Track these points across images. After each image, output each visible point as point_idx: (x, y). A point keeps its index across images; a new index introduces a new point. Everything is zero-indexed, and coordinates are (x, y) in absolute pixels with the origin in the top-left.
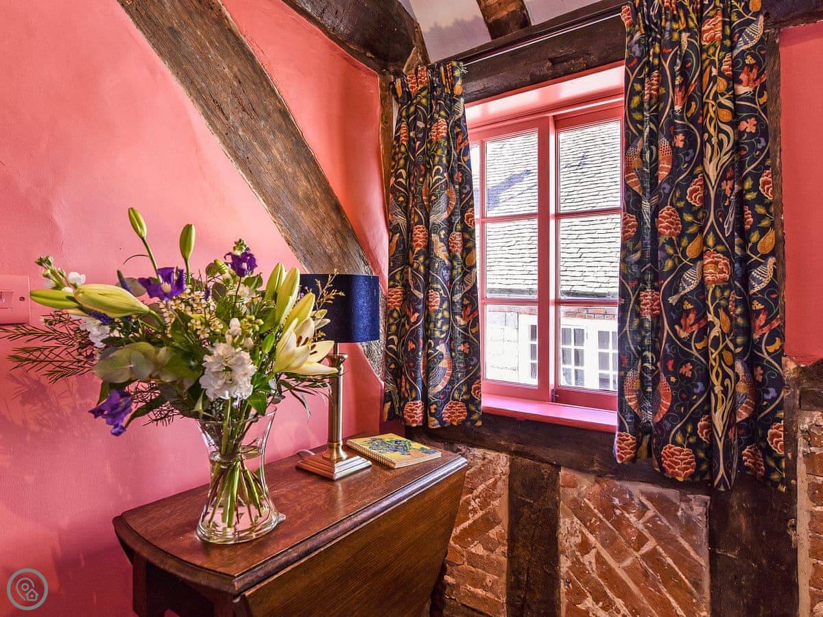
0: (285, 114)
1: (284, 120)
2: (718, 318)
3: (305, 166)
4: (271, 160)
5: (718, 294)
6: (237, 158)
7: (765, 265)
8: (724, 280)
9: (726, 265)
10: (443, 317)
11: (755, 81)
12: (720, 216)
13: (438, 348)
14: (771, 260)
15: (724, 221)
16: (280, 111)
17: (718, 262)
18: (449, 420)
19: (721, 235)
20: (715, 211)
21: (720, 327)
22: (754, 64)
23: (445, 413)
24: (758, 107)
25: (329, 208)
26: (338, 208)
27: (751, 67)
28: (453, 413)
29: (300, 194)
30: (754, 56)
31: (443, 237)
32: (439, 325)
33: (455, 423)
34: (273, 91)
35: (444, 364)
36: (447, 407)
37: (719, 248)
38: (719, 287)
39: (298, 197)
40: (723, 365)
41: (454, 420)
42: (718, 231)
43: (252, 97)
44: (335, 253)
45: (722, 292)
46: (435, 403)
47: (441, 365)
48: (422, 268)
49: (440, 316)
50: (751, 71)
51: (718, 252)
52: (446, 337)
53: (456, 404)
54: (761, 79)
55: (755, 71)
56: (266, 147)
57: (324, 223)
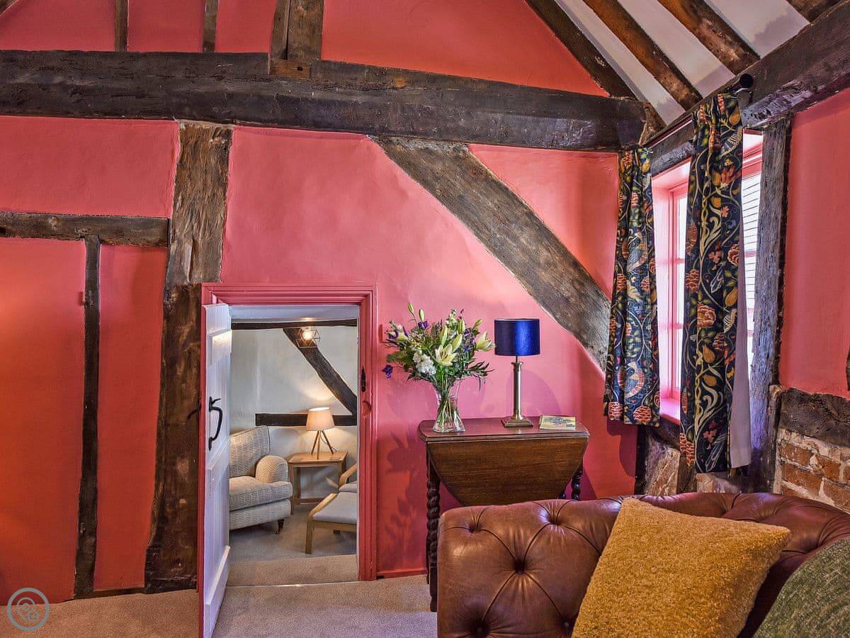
0: (530, 214)
1: (529, 218)
2: (702, 352)
3: (546, 242)
4: (520, 246)
5: (703, 335)
6: (494, 252)
7: (729, 314)
8: (709, 324)
9: (710, 313)
10: (634, 342)
11: (730, 178)
12: (707, 278)
13: (629, 365)
14: (734, 311)
15: (710, 282)
16: (526, 214)
17: (705, 311)
18: (640, 420)
19: (707, 292)
20: (702, 275)
21: (703, 358)
22: (731, 165)
23: (636, 414)
24: (731, 197)
25: (566, 265)
26: (576, 264)
27: (729, 168)
28: (644, 415)
29: (541, 261)
30: (731, 159)
31: (633, 282)
32: (631, 347)
33: (645, 424)
34: (521, 203)
35: (635, 377)
36: (638, 409)
37: (705, 301)
38: (705, 329)
39: (539, 263)
40: (703, 385)
41: (644, 421)
42: (704, 288)
43: (506, 212)
44: (572, 296)
45: (707, 333)
46: (627, 405)
47: (632, 377)
48: (620, 305)
49: (631, 340)
50: (728, 171)
51: (705, 304)
52: (638, 356)
53: (646, 409)
54: (737, 175)
55: (731, 170)
56: (515, 239)
57: (562, 276)
